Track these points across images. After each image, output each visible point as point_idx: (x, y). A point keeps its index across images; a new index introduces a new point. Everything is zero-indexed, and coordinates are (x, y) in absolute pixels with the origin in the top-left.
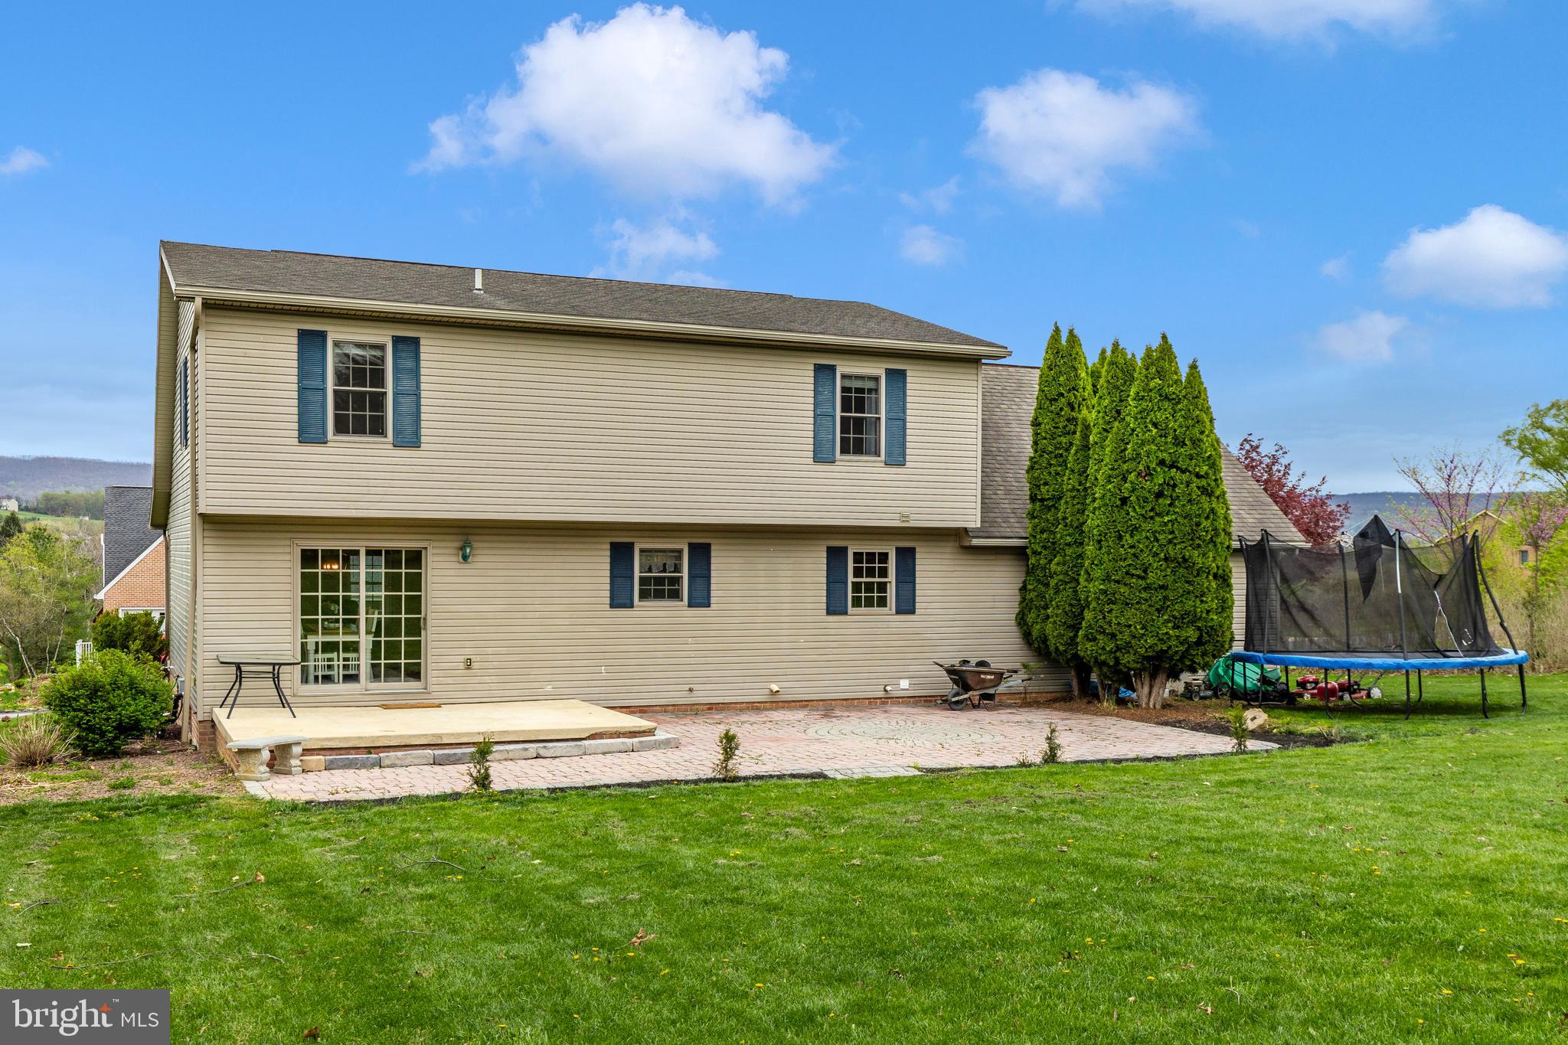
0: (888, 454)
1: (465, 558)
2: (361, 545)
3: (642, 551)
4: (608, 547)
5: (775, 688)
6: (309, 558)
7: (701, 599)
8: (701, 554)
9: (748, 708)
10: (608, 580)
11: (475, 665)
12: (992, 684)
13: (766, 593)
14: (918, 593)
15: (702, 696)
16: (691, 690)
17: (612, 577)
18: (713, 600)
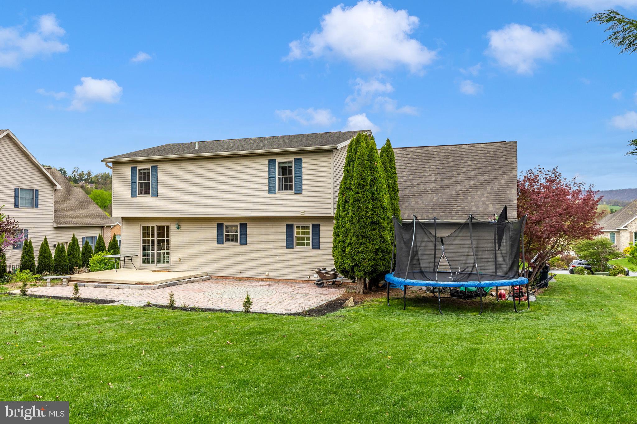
0: (295, 190)
1: (178, 228)
2: (155, 225)
3: (226, 226)
4: (216, 225)
5: (267, 274)
6: (144, 228)
7: (244, 242)
8: (244, 226)
9: (260, 280)
10: (216, 235)
11: (181, 260)
12: (329, 278)
13: (265, 240)
14: (321, 241)
15: (245, 274)
16: (241, 272)
17: (217, 234)
18: (248, 242)
